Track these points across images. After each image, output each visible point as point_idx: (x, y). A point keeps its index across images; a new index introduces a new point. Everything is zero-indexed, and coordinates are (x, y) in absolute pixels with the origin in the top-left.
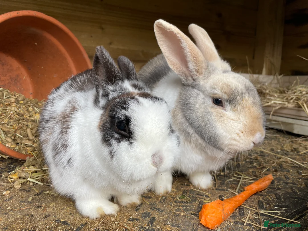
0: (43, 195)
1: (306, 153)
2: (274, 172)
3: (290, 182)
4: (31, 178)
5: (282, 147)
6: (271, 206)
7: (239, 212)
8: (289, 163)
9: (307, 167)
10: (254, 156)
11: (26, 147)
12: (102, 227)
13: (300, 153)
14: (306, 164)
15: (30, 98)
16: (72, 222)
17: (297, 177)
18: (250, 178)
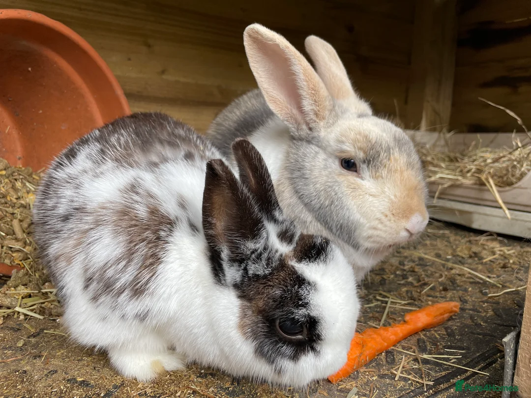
0: (43, 336)
1: (493, 260)
2: (443, 292)
3: (468, 307)
4: (20, 306)
5: (454, 250)
6: (438, 347)
7: (386, 359)
8: (466, 276)
9: (495, 283)
10: (410, 266)
11: (10, 252)
12: (152, 389)
13: (484, 261)
14: (494, 277)
15: (18, 166)
16: (98, 381)
17: (480, 300)
18: (403, 302)
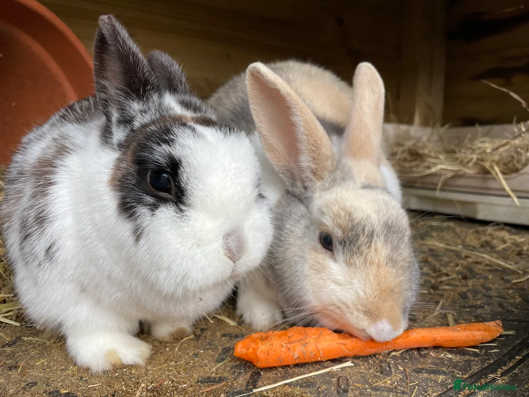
0: (20, 345)
1: (506, 248)
2: (463, 281)
3: (493, 294)
5: (464, 240)
8: (484, 264)
9: (515, 269)
13: (497, 249)
14: (513, 264)
16: (86, 393)
17: (503, 287)
